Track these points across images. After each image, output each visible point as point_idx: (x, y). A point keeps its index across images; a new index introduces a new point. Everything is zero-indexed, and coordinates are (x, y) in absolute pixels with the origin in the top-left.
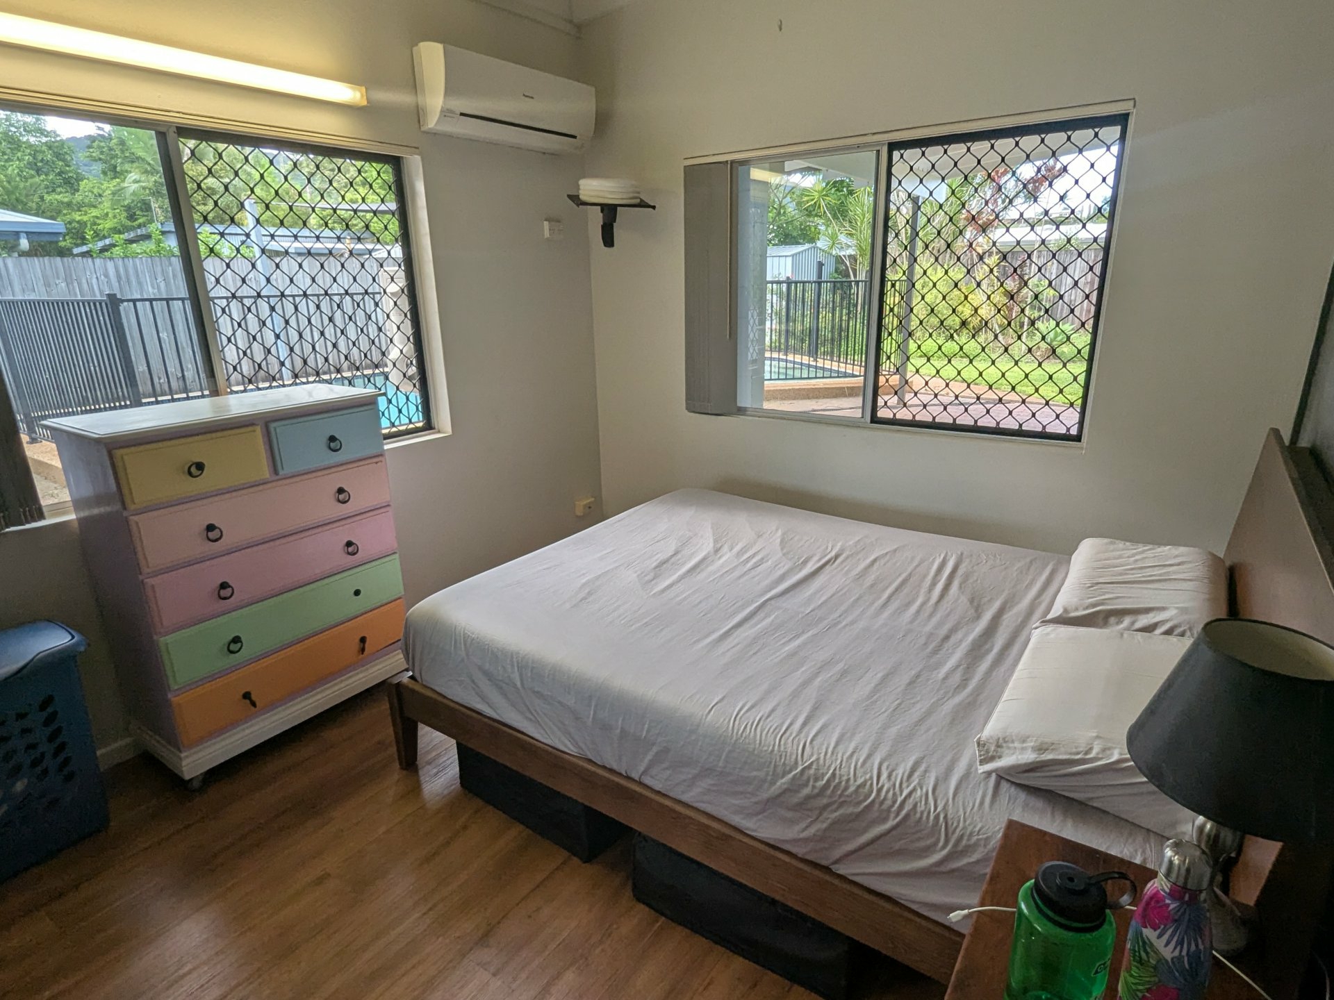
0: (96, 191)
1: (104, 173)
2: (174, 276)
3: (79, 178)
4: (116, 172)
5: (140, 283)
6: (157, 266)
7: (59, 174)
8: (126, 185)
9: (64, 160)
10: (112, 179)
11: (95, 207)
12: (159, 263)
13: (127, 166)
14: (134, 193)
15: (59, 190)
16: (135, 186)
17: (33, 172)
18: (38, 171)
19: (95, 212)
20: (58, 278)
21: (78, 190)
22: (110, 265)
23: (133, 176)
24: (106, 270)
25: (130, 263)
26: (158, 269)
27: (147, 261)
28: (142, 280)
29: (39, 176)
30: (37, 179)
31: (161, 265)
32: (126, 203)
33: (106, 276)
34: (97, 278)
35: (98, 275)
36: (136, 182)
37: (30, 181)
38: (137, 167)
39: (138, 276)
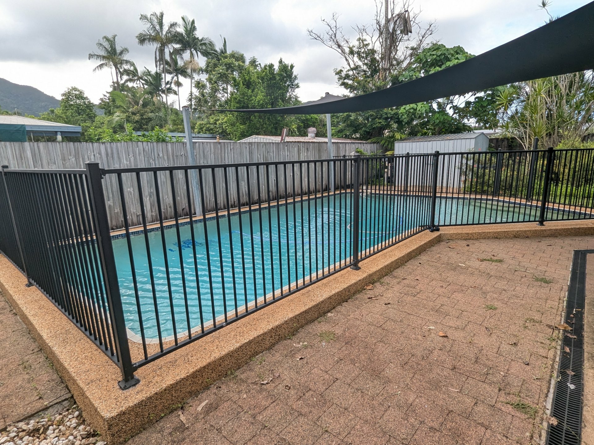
0: (101, 121)
1: (106, 114)
2: (140, 154)
3: (95, 116)
4: (110, 113)
5: (119, 158)
6: (130, 147)
7: (87, 115)
8: (114, 118)
9: (90, 109)
10: (108, 116)
11: (100, 128)
12: (131, 146)
13: (115, 110)
14: (117, 122)
15: (87, 121)
16: (118, 118)
17: (77, 114)
18: (79, 114)
19: (100, 130)
20: (71, 156)
21: (94, 122)
22: (102, 147)
23: (117, 114)
24: (100, 150)
25: (114, 145)
26: (130, 150)
27: (124, 144)
28: (121, 156)
29: (79, 115)
30: (78, 118)
31: (132, 147)
32: (113, 126)
33: (100, 154)
34: (94, 155)
35: (95, 153)
36: (118, 116)
37: (75, 118)
38: (120, 110)
39: (118, 154)
